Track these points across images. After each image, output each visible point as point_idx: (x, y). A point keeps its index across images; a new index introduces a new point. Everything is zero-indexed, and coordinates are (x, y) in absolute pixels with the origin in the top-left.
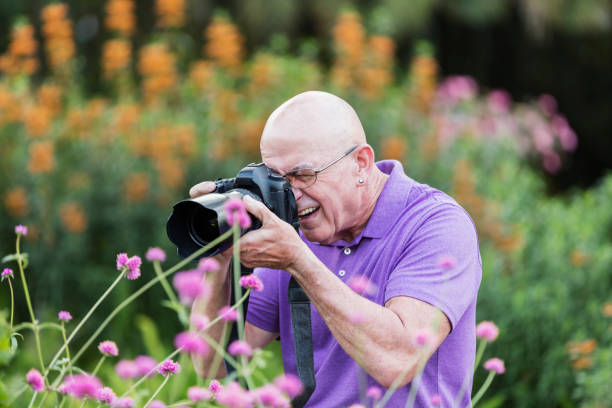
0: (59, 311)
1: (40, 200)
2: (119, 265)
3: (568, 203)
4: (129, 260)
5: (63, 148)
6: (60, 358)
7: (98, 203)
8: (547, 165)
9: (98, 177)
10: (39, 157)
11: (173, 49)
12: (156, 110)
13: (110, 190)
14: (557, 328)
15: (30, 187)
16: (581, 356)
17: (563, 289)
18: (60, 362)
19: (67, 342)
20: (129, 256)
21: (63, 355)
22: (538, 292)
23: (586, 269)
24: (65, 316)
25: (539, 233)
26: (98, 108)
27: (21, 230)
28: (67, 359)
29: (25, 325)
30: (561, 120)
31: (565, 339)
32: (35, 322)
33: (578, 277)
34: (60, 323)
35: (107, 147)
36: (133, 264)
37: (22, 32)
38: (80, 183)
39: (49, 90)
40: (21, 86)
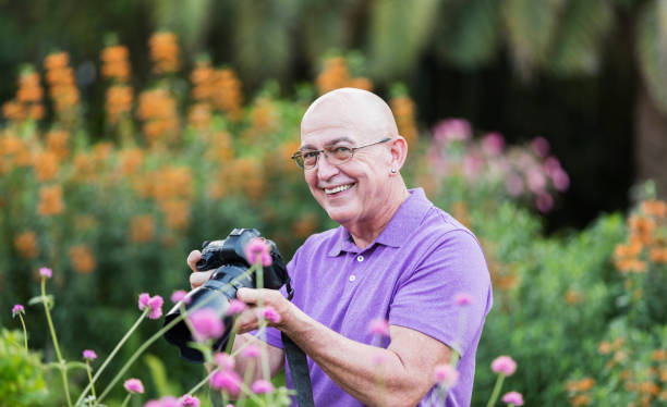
0: (83, 350)
1: (50, 241)
2: (141, 305)
3: (564, 244)
4: (151, 300)
5: (70, 191)
6: (87, 396)
7: (106, 245)
8: (540, 206)
9: (104, 218)
10: (48, 200)
11: (172, 94)
12: (157, 154)
13: (117, 231)
14: (555, 366)
15: (39, 230)
16: (579, 393)
17: (558, 328)
18: (86, 400)
19: (93, 380)
20: (151, 296)
21: (90, 393)
22: (535, 330)
23: (580, 307)
24: (90, 355)
25: (536, 272)
26: (104, 151)
27: (45, 272)
28: (93, 398)
29: (52, 365)
30: (554, 162)
31: (564, 376)
32: (62, 361)
33: (574, 316)
34: (84, 361)
35: (112, 190)
36: (156, 304)
37: (28, 79)
38: (87, 225)
39: (57, 135)
40: (29, 130)
